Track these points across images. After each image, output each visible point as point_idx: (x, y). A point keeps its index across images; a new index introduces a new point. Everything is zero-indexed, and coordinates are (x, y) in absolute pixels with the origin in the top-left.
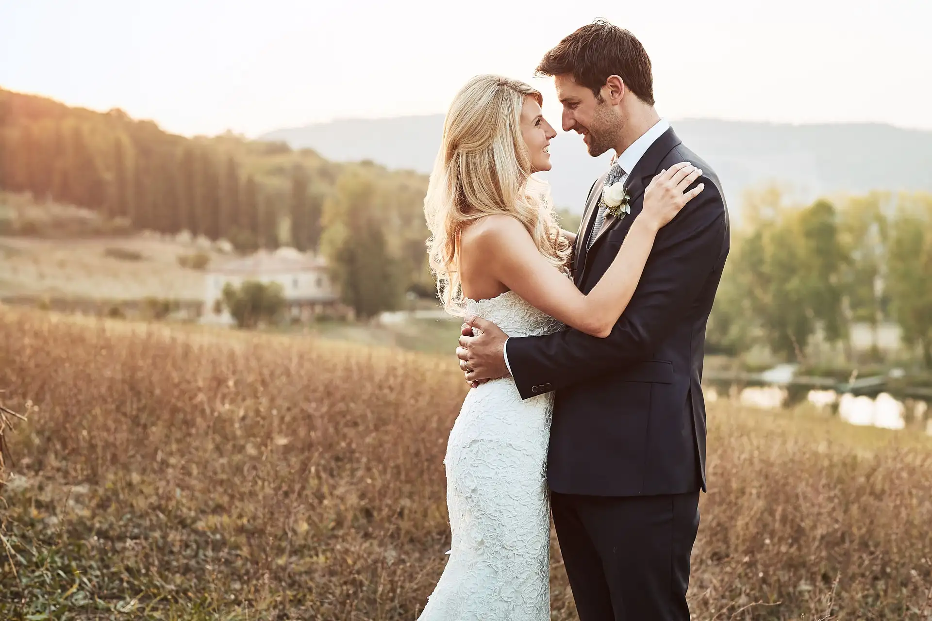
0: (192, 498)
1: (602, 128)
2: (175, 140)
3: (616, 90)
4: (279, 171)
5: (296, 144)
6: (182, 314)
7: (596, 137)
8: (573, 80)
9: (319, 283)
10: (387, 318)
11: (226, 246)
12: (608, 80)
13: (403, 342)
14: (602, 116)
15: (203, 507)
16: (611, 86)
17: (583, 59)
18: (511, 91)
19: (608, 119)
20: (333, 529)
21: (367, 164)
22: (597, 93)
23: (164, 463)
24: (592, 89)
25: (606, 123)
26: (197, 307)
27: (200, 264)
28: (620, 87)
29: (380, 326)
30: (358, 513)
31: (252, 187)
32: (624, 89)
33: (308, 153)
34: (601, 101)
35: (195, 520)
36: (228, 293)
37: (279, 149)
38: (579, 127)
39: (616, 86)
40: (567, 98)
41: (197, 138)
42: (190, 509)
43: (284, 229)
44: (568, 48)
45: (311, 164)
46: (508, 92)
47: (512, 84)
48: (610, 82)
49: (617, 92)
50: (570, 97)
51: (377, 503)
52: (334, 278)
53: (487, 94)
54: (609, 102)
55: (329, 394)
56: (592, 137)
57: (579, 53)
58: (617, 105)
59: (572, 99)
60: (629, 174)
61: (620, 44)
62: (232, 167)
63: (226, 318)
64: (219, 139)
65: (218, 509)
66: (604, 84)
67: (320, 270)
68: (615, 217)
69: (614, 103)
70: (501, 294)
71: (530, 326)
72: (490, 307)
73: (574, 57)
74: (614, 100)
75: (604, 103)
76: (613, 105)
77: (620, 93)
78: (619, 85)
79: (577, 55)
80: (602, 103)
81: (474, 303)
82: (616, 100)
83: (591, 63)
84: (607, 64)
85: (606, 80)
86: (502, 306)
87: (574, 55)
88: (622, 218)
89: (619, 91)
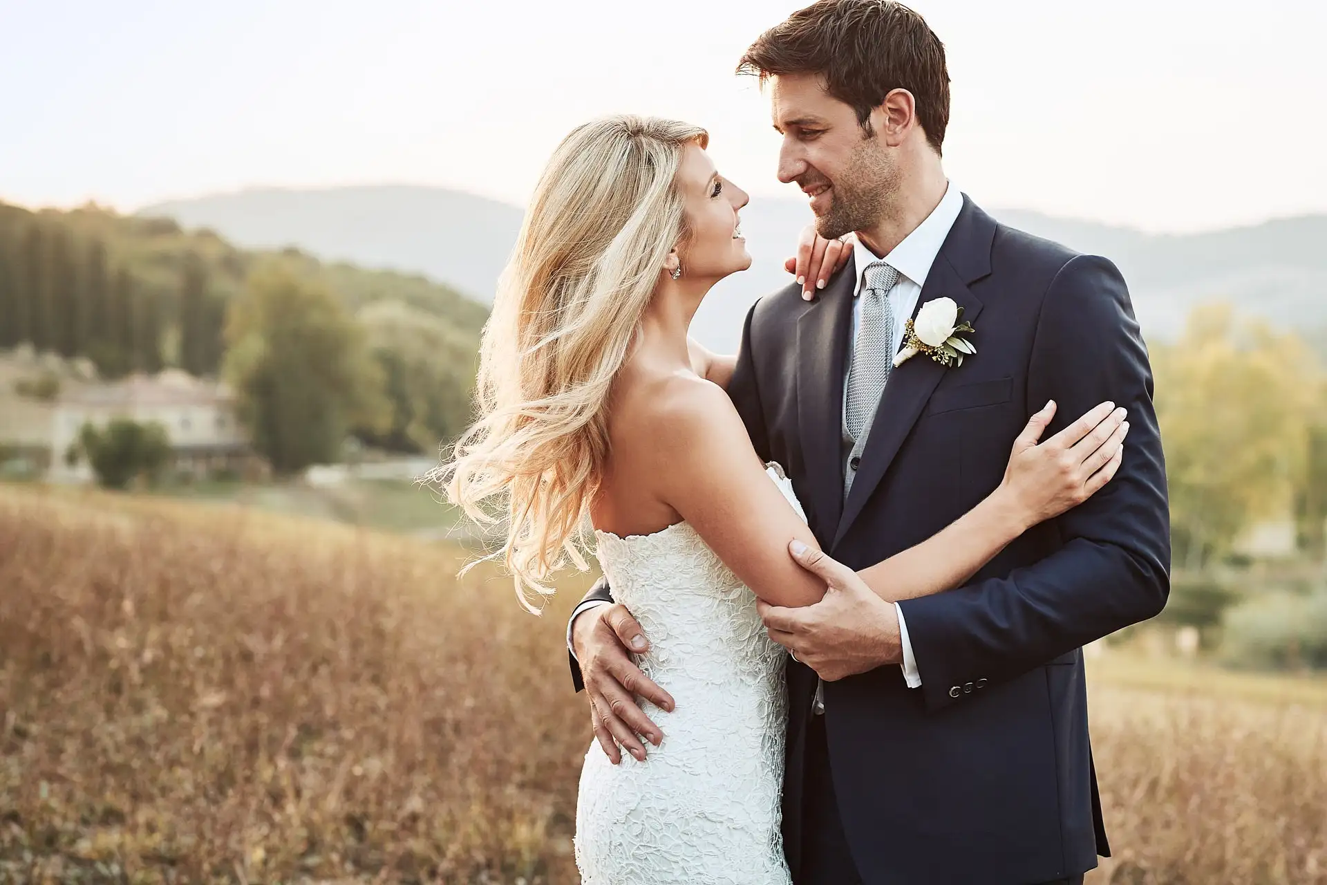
0: (69, 798)
2: (14, 213)
3: (899, 118)
4: (164, 260)
5: (190, 222)
6: (21, 465)
7: (845, 200)
8: (824, 84)
9: (220, 423)
10: (319, 476)
11: (85, 367)
12: (888, 96)
13: (342, 511)
14: (867, 162)
15: (86, 813)
16: (889, 108)
17: (851, 49)
20: (304, 855)
21: (291, 253)
22: (863, 118)
23: (21, 734)
24: (855, 108)
25: (872, 175)
26: (41, 456)
27: (46, 393)
29: (309, 488)
30: (342, 827)
31: (125, 283)
32: (914, 118)
33: (206, 235)
34: (870, 134)
35: (75, 838)
36: (88, 436)
37: (163, 227)
38: (809, 179)
39: (899, 111)
40: (804, 119)
41: (47, 213)
42: (65, 818)
43: (170, 344)
45: (210, 252)
46: (650, 145)
47: (651, 129)
48: (890, 101)
50: (809, 118)
51: (372, 808)
52: (242, 415)
54: (881, 139)
57: (844, 38)
58: (895, 145)
59: (811, 122)
60: (921, 281)
62: (97, 253)
63: (84, 472)
64: (78, 213)
65: (112, 817)
66: (879, 102)
67: (222, 405)
68: (944, 364)
69: (891, 141)
70: (670, 526)
71: (723, 583)
72: (647, 549)
73: (832, 43)
74: (892, 135)
75: (872, 139)
76: (888, 145)
77: (905, 123)
78: (906, 108)
79: (839, 39)
80: (870, 137)
81: (616, 540)
82: (895, 136)
83: (865, 58)
84: (891, 66)
85: (885, 95)
86: (671, 548)
87: (833, 39)
88: (959, 365)
89: (904, 121)
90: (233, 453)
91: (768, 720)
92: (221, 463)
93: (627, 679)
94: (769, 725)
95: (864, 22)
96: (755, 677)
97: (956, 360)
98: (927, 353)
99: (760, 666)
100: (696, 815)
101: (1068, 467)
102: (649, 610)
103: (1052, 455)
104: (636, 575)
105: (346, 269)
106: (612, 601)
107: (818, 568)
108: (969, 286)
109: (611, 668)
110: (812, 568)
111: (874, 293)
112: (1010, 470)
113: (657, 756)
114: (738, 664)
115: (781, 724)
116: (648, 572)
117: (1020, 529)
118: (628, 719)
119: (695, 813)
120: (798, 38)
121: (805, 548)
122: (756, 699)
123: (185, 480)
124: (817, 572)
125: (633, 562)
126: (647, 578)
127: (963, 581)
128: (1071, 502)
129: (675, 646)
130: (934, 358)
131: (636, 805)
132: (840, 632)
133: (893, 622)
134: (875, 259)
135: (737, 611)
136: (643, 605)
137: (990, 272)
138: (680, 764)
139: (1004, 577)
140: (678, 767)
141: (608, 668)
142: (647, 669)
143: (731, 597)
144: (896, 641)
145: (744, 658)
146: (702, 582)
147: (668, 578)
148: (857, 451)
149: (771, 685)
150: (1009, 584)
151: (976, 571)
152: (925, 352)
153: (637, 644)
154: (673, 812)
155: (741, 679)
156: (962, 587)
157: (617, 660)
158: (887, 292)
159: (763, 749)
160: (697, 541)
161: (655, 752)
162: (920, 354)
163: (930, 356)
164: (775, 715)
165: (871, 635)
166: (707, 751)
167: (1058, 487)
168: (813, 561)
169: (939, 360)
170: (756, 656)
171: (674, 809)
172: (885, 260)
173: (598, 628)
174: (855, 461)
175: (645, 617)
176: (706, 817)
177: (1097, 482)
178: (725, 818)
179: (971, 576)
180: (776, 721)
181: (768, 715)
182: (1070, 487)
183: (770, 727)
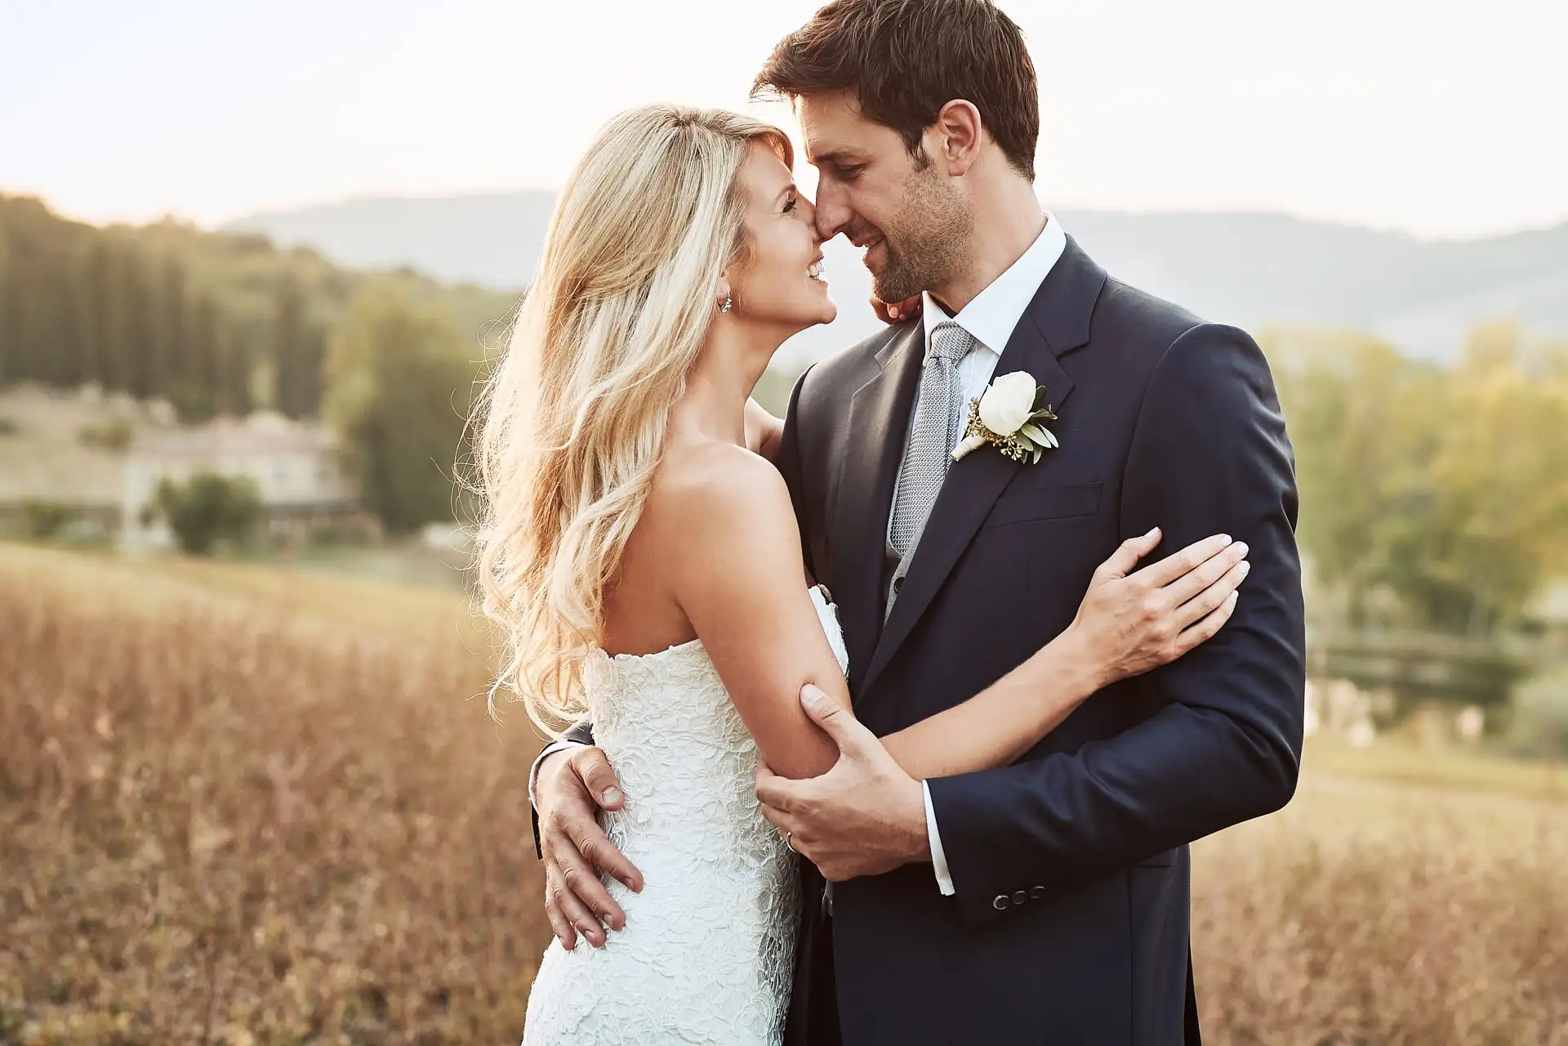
1: (922, 233)
2: (75, 230)
3: (961, 137)
4: (253, 283)
5: (284, 238)
6: (86, 528)
7: (902, 254)
8: (855, 105)
9: (322, 476)
10: (437, 535)
11: (163, 411)
12: (943, 112)
14: (924, 200)
16: (948, 126)
17: (885, 55)
18: (709, 135)
19: (937, 209)
20: (304, 1038)
21: (406, 273)
22: (913, 143)
24: (901, 132)
25: (932, 218)
26: (110, 516)
27: (116, 441)
28: (972, 132)
29: (426, 552)
30: (357, 1003)
31: (208, 311)
32: (981, 135)
33: (304, 253)
34: (923, 163)
36: (165, 492)
37: (252, 244)
38: (859, 229)
39: (961, 128)
40: (837, 151)
41: (117, 230)
43: (262, 382)
44: (846, 27)
45: (310, 273)
46: (702, 136)
47: (709, 119)
48: (947, 116)
49: (961, 143)
50: (843, 150)
51: (396, 976)
52: (347, 465)
53: (649, 150)
54: (941, 167)
55: (308, 736)
56: (891, 253)
57: (875, 41)
58: (960, 174)
59: (848, 156)
60: (1000, 350)
61: (974, 24)
62: (174, 277)
63: (161, 535)
64: (152, 230)
66: (931, 120)
67: (325, 454)
68: (1015, 459)
69: (954, 169)
70: (671, 647)
71: (734, 730)
72: (640, 674)
73: (860, 49)
74: (954, 162)
75: (928, 169)
76: (950, 175)
77: (969, 144)
78: (969, 124)
79: (868, 44)
80: (926, 167)
81: (604, 659)
82: (959, 162)
83: (905, 65)
84: (942, 72)
85: (939, 111)
86: (672, 677)
87: (861, 44)
88: (1035, 462)
89: (968, 140)
90: (337, 511)
91: (771, 916)
92: (325, 523)
93: (585, 843)
94: (772, 923)
95: (902, 17)
96: (761, 859)
97: (1031, 455)
98: (994, 445)
99: (769, 845)
100: (665, 1030)
101: (1155, 613)
102: (634, 755)
103: (1140, 593)
104: (624, 708)
105: (468, 291)
106: (592, 742)
107: (831, 725)
108: (1059, 358)
109: (568, 827)
110: (824, 724)
111: (938, 363)
112: (1083, 606)
113: (621, 947)
114: (740, 838)
115: (789, 925)
116: (641, 706)
117: (1090, 687)
118: (583, 894)
119: (666, 1027)
120: (818, 46)
121: (819, 697)
122: (757, 888)
123: (281, 544)
124: (829, 729)
125: (622, 690)
126: (638, 713)
127: (1019, 754)
128: (1155, 660)
129: (659, 805)
130: (1003, 451)
131: (590, 1010)
132: (850, 814)
133: (920, 806)
134: (945, 318)
135: (746, 769)
136: (628, 748)
137: (1087, 340)
138: (649, 960)
139: (1072, 752)
140: (646, 963)
141: (565, 826)
142: (621, 833)
143: (741, 750)
144: (920, 832)
145: (748, 832)
146: (705, 726)
147: (664, 716)
148: (901, 570)
149: (781, 873)
150: (1077, 762)
151: (1034, 743)
152: (992, 442)
153: (609, 799)
154: (636, 1023)
155: (741, 859)
156: (1015, 763)
157: (579, 820)
158: (957, 362)
159: (761, 954)
160: (706, 670)
161: (619, 941)
162: (987, 445)
163: (998, 448)
164: (782, 912)
165: (888, 821)
166: (686, 947)
167: (1140, 636)
168: (827, 714)
169: (1010, 453)
170: (765, 831)
171: (638, 1019)
172: (956, 319)
173: (563, 776)
174: (900, 580)
175: (628, 763)
176: (679, 1034)
177: (1193, 636)
178: (705, 1038)
179: (1026, 749)
180: (782, 920)
181: (773, 911)
182: (1156, 639)
183: (774, 926)
